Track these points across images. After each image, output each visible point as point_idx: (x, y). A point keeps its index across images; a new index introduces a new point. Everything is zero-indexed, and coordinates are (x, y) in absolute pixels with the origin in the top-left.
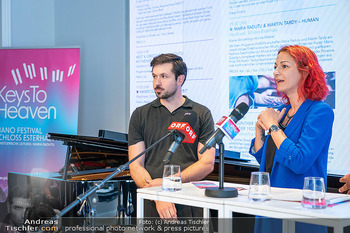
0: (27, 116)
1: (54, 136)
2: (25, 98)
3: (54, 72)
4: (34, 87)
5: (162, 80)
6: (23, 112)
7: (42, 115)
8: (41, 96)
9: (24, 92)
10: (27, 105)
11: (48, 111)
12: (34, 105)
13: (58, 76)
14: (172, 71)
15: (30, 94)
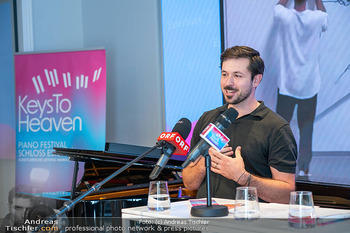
0: (50, 129)
1: (59, 151)
2: (48, 109)
3: (78, 78)
4: (57, 96)
5: (235, 80)
6: (46, 125)
7: (67, 127)
8: (65, 106)
9: (47, 102)
10: (50, 116)
11: (73, 122)
12: (57, 116)
13: (82, 82)
14: (248, 68)
15: (53, 104)
